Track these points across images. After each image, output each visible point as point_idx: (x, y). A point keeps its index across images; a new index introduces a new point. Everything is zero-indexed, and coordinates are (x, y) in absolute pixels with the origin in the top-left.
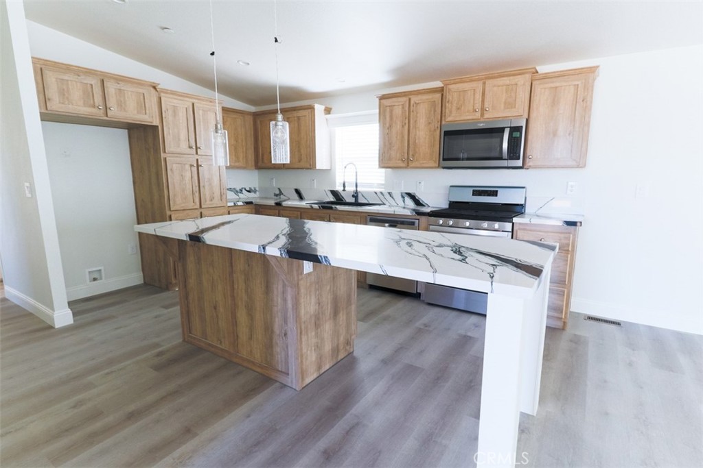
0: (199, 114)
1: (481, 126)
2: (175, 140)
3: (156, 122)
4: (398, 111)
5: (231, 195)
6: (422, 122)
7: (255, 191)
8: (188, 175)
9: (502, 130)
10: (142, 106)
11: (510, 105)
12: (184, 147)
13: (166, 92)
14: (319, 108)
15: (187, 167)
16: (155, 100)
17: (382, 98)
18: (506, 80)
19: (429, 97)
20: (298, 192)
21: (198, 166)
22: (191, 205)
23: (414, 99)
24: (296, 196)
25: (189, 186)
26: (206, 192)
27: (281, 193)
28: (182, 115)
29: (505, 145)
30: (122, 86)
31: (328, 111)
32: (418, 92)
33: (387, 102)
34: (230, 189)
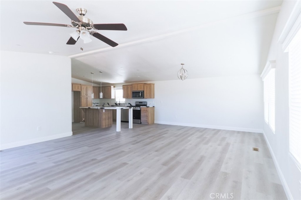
0: (88, 88)
1: (137, 91)
2: (83, 93)
3: (80, 91)
4: (125, 88)
5: (93, 104)
6: (129, 90)
7: (98, 104)
8: (85, 100)
9: (140, 92)
10: (78, 88)
11: (141, 88)
12: (85, 95)
13: (82, 85)
14: (112, 87)
15: (85, 98)
16: (80, 87)
17: (123, 86)
18: (140, 85)
19: (130, 86)
20: (108, 103)
21: (87, 98)
22: (85, 106)
23: (128, 86)
24: (108, 104)
25: (85, 102)
26: (88, 103)
27: (104, 104)
28: (85, 89)
29: (140, 95)
30: (75, 85)
31: (114, 87)
32: (129, 85)
33: (124, 86)
34: (93, 103)
